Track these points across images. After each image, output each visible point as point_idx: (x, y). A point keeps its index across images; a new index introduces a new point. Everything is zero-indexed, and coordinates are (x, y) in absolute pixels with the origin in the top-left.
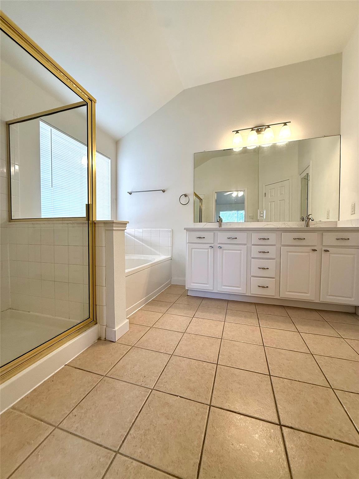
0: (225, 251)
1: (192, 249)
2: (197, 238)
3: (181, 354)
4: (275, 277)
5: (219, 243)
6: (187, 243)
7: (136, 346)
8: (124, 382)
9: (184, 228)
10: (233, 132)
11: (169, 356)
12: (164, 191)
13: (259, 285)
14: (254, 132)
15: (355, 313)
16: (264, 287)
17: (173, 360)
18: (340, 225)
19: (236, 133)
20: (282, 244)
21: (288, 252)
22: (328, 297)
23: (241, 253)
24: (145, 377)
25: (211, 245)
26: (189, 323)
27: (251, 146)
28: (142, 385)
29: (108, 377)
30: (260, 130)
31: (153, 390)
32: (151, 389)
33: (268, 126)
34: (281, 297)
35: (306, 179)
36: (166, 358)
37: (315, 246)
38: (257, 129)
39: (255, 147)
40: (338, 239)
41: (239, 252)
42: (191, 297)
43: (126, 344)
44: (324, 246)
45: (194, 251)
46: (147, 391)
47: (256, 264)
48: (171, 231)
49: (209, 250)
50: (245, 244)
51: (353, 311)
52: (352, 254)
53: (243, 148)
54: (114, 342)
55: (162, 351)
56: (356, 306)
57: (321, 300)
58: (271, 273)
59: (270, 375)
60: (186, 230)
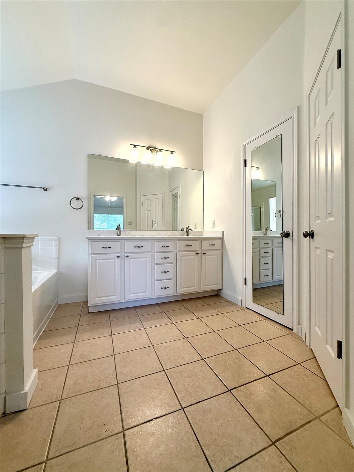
0: (131, 260)
1: (96, 260)
2: (103, 248)
3: (126, 378)
4: (173, 278)
5: (126, 252)
6: (89, 254)
7: (65, 398)
8: (83, 447)
9: (87, 237)
10: (131, 145)
11: (116, 387)
12: (45, 190)
13: (162, 287)
14: (149, 151)
15: (218, 294)
16: (165, 288)
17: (123, 389)
18: (206, 235)
19: (134, 147)
20: (178, 250)
21: (181, 256)
22: (206, 287)
23: (146, 260)
24: (105, 424)
25: (118, 255)
26: (112, 343)
27: (145, 162)
28: (108, 436)
29: (53, 458)
30: (153, 150)
31: (125, 431)
32: (121, 432)
33: (160, 150)
34: (178, 294)
35: (176, 197)
36: (114, 391)
37: (198, 250)
38: (151, 149)
39: (148, 164)
40: (210, 245)
41: (146, 259)
42: (93, 313)
43: (48, 402)
44: (203, 250)
45: (98, 262)
46: (119, 437)
47: (159, 268)
48: (58, 240)
49: (116, 260)
50: (150, 252)
51: (216, 293)
52: (216, 255)
53: (138, 162)
54: (25, 410)
55: (104, 386)
56: (218, 290)
57: (202, 290)
58: (170, 275)
59: (203, 359)
60: (89, 240)
